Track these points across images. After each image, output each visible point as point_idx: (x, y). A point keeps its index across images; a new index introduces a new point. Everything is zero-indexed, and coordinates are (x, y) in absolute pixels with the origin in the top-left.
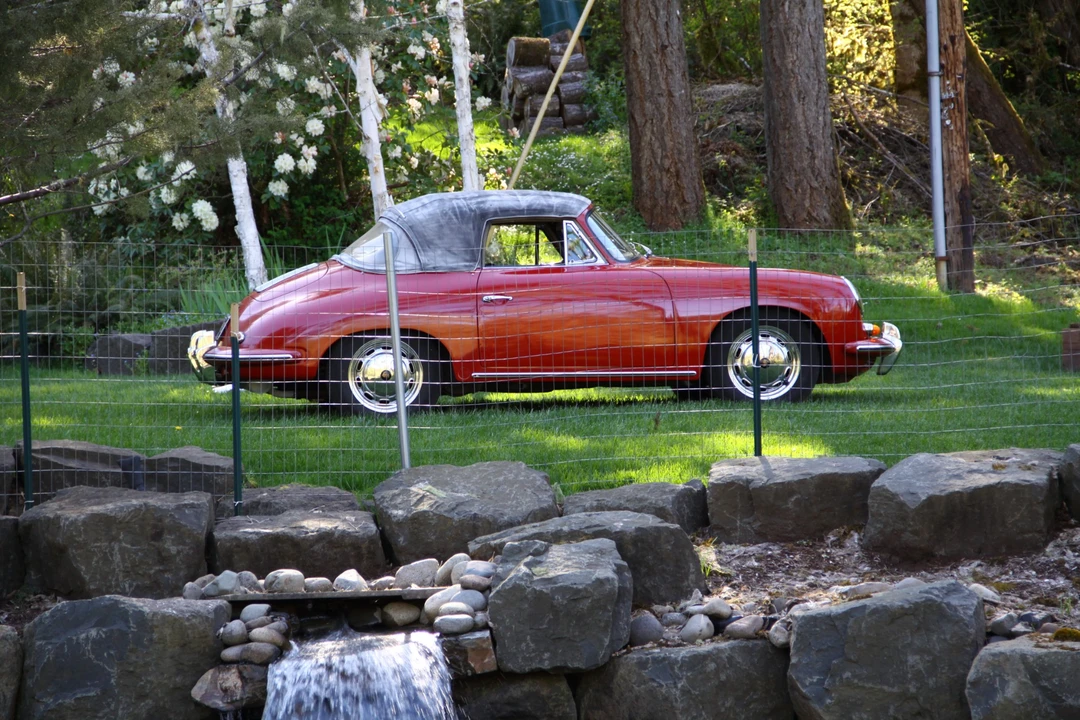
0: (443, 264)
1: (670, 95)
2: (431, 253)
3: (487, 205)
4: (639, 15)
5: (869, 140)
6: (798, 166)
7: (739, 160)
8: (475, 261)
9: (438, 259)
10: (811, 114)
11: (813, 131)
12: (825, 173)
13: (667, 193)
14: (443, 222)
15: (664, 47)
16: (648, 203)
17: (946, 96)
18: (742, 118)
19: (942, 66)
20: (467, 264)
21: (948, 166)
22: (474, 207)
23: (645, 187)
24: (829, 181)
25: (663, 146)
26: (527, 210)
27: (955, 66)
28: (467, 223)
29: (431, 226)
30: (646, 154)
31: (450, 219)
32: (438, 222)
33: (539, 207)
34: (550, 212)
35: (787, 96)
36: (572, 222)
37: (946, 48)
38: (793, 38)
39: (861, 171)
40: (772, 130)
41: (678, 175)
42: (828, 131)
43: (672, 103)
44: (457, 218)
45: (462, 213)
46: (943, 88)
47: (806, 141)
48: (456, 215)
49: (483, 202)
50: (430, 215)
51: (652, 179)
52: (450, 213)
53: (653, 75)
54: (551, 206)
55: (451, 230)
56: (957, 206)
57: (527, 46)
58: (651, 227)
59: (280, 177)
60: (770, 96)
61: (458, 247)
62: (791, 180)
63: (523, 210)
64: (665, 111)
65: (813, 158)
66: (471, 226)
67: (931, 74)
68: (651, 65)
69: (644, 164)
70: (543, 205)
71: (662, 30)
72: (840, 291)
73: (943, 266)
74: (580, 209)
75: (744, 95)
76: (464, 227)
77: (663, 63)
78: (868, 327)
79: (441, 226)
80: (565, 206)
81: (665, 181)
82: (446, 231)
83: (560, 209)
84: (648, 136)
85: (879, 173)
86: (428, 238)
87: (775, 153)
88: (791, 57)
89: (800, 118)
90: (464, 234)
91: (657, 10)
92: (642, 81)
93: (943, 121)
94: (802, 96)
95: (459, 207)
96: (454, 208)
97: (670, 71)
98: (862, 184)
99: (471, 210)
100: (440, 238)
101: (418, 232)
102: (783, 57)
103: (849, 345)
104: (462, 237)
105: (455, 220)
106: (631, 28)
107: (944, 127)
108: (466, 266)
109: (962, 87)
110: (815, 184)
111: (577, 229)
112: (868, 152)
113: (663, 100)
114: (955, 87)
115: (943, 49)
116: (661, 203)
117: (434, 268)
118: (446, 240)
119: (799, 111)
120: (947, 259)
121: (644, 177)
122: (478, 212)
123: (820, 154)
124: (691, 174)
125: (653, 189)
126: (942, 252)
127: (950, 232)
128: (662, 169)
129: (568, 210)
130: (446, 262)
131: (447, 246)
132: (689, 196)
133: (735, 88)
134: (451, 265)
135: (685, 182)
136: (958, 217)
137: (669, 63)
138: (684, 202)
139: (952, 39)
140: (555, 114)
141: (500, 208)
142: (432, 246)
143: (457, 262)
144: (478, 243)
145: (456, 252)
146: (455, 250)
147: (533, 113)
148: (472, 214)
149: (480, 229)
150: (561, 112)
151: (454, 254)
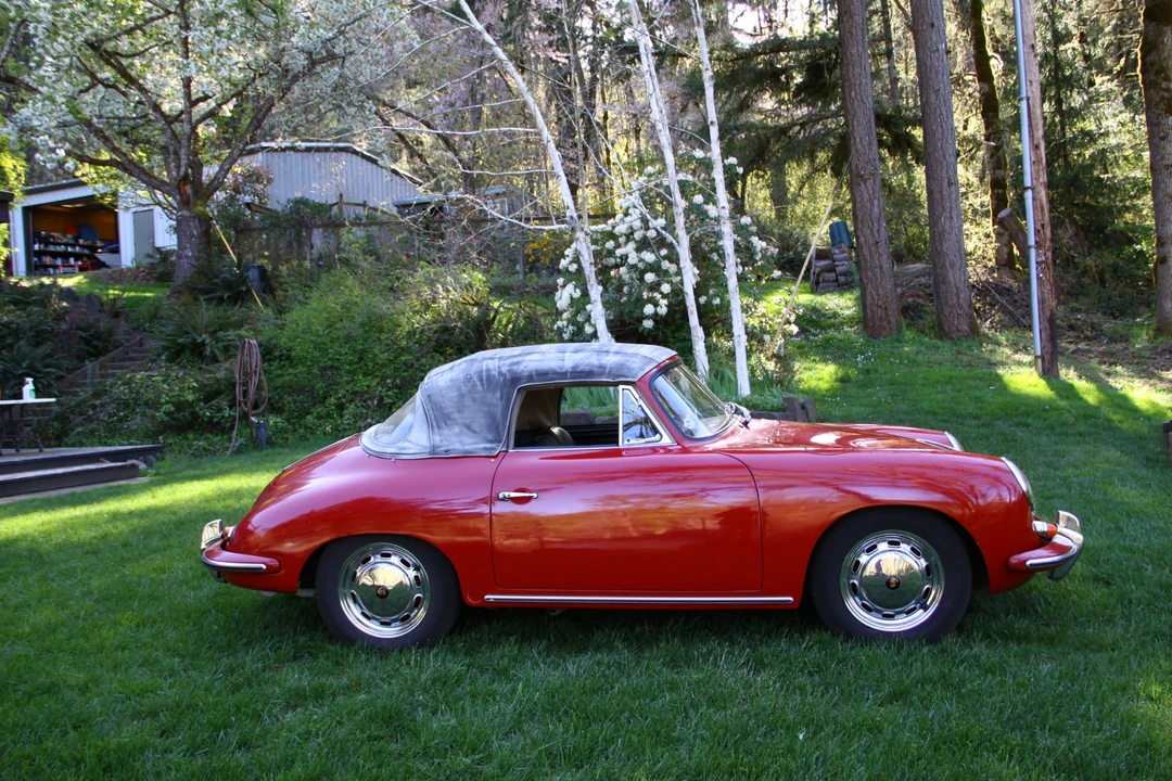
0: (458, 446)
1: (881, 267)
2: (446, 431)
3: (522, 367)
4: (863, 226)
5: (987, 289)
6: (950, 303)
7: (920, 300)
8: (500, 442)
9: (454, 439)
10: (957, 276)
11: (958, 284)
12: (965, 306)
13: (881, 319)
14: (464, 389)
15: (877, 243)
16: (871, 324)
17: (1039, 260)
18: (923, 280)
19: (1036, 242)
20: (488, 445)
21: (1042, 302)
22: (504, 369)
23: (869, 315)
24: (967, 310)
25: (878, 294)
26: (573, 372)
27: (1045, 242)
28: (494, 391)
29: (451, 394)
30: (869, 298)
31: (474, 385)
32: (459, 390)
33: (587, 368)
34: (600, 375)
35: (944, 266)
36: (630, 387)
37: (1039, 231)
38: (946, 236)
39: (984, 305)
40: (936, 284)
41: (886, 309)
42: (966, 284)
43: (882, 271)
44: (482, 385)
45: (489, 377)
46: (1038, 255)
47: (955, 289)
48: (481, 381)
49: (518, 363)
50: (452, 380)
51: (872, 311)
52: (475, 378)
53: (871, 256)
54: (602, 367)
55: (474, 400)
56: (1048, 325)
57: (820, 251)
58: (872, 337)
60: (935, 266)
61: (480, 422)
62: (947, 310)
63: (566, 373)
65: (959, 298)
66: (498, 394)
67: (1030, 247)
68: (871, 252)
69: (868, 303)
70: (593, 365)
71: (876, 233)
72: (999, 478)
73: (1040, 361)
74: (642, 369)
75: (924, 269)
76: (489, 396)
77: (877, 251)
78: (1040, 526)
79: (462, 396)
80: (621, 366)
81: (879, 312)
82: (468, 402)
83: (614, 371)
84: (869, 289)
85: (992, 306)
86: (446, 411)
87: (938, 296)
88: (945, 246)
89: (951, 278)
90: (489, 405)
91: (873, 224)
92: (866, 261)
93: (1038, 275)
94: (952, 266)
95: (488, 370)
96: (481, 371)
97: (881, 255)
98: (984, 311)
99: (500, 373)
100: (459, 411)
101: (435, 404)
102: (941, 245)
103: (1015, 559)
104: (485, 409)
105: (479, 388)
107: (1038, 278)
108: (486, 449)
109: (1049, 254)
110: (960, 312)
111: (637, 396)
112: (987, 295)
113: (877, 270)
114: (1045, 254)
115: (1037, 232)
116: (878, 323)
117: (446, 451)
118: (466, 415)
119: (951, 274)
120: (1042, 358)
121: (868, 310)
122: (508, 376)
123: (962, 296)
124: (894, 309)
125: (873, 316)
126: (1039, 353)
127: (1044, 339)
128: (879, 306)
129: (625, 372)
130: (462, 443)
131: (467, 421)
132: (892, 320)
133: (919, 266)
134: (467, 447)
135: (890, 313)
136: (1049, 332)
137: (880, 251)
138: (889, 323)
139: (1043, 226)
140: (833, 281)
141: (536, 371)
142: (448, 422)
143: (477, 443)
144: (505, 418)
145: (477, 430)
146: (476, 426)
147: (824, 281)
148: (502, 379)
149: (509, 399)
150: (837, 280)
151: (474, 432)
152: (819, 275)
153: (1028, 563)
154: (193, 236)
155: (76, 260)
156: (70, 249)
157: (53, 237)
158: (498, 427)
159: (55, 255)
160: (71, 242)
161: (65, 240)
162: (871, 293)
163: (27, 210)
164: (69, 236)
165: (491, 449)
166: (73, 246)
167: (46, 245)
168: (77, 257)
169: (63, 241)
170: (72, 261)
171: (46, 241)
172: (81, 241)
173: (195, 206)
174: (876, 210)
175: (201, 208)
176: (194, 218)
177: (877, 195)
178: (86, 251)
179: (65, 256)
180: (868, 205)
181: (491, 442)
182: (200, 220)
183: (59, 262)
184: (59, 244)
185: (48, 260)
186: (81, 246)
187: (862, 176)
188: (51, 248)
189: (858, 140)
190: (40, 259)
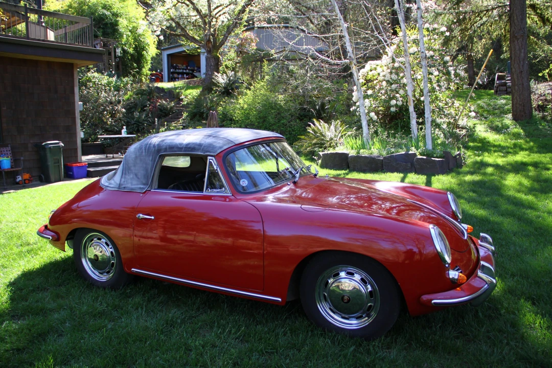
0: (129, 185)
1: (523, 84)
2: (127, 177)
4: (515, 63)
8: (147, 185)
9: (129, 181)
15: (522, 72)
16: (515, 113)
20: (142, 186)
22: (156, 144)
23: (515, 109)
25: (520, 98)
26: (185, 148)
28: (149, 156)
29: (133, 156)
30: (515, 100)
31: (142, 151)
32: (136, 154)
33: (193, 146)
34: (198, 150)
36: (214, 158)
41: (524, 106)
45: (149, 148)
48: (145, 150)
49: (162, 141)
52: (143, 148)
53: (518, 79)
54: (200, 145)
55: (141, 160)
57: (500, 75)
58: (515, 120)
59: (393, 106)
61: (141, 173)
63: (182, 148)
64: (521, 89)
66: (151, 158)
68: (517, 76)
69: (515, 103)
70: (196, 144)
71: (521, 67)
74: (221, 148)
76: (147, 158)
79: (136, 157)
81: (520, 108)
82: (138, 161)
83: (206, 148)
84: (516, 95)
86: (130, 165)
90: (146, 164)
91: (520, 62)
92: (515, 81)
95: (150, 144)
96: (146, 144)
99: (154, 146)
100: (134, 166)
104: (144, 166)
105: (144, 153)
106: (512, 67)
108: (140, 188)
111: (216, 164)
113: (521, 86)
116: (519, 113)
117: (124, 188)
118: (136, 168)
121: (514, 106)
122: (156, 148)
124: (529, 106)
125: (517, 109)
128: (520, 104)
129: (211, 149)
130: (132, 185)
131: (136, 172)
132: (527, 112)
134: (133, 186)
135: (526, 108)
137: (523, 76)
140: (504, 91)
141: (169, 146)
142: (129, 171)
143: (137, 185)
144: (151, 172)
145: (140, 177)
146: (139, 176)
147: (500, 91)
148: (154, 149)
149: (155, 161)
150: (506, 90)
151: (138, 178)
152: (498, 87)
153: (433, 302)
154: (211, 65)
155: (186, 75)
156: (184, 71)
157: (178, 66)
158: (148, 177)
159: (178, 73)
160: (185, 68)
161: (183, 67)
162: (516, 98)
163: (169, 55)
164: (184, 66)
165: (143, 188)
166: (186, 70)
167: (175, 70)
168: (187, 74)
169: (182, 67)
170: (185, 75)
171: (175, 68)
172: (189, 68)
173: (213, 53)
174: (522, 54)
175: (215, 53)
176: (212, 58)
177: (524, 47)
178: (191, 72)
179: (183, 74)
180: (518, 52)
181: (144, 184)
182: (214, 59)
183: (180, 76)
184: (180, 69)
185: (176, 75)
186: (189, 70)
187: (516, 37)
188: (177, 71)
189: (515, 17)
190: (173, 75)
